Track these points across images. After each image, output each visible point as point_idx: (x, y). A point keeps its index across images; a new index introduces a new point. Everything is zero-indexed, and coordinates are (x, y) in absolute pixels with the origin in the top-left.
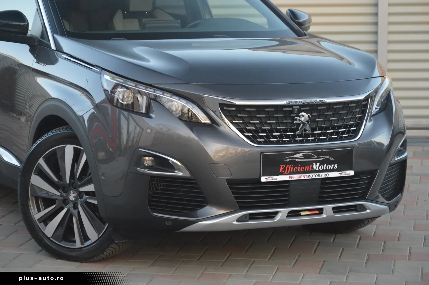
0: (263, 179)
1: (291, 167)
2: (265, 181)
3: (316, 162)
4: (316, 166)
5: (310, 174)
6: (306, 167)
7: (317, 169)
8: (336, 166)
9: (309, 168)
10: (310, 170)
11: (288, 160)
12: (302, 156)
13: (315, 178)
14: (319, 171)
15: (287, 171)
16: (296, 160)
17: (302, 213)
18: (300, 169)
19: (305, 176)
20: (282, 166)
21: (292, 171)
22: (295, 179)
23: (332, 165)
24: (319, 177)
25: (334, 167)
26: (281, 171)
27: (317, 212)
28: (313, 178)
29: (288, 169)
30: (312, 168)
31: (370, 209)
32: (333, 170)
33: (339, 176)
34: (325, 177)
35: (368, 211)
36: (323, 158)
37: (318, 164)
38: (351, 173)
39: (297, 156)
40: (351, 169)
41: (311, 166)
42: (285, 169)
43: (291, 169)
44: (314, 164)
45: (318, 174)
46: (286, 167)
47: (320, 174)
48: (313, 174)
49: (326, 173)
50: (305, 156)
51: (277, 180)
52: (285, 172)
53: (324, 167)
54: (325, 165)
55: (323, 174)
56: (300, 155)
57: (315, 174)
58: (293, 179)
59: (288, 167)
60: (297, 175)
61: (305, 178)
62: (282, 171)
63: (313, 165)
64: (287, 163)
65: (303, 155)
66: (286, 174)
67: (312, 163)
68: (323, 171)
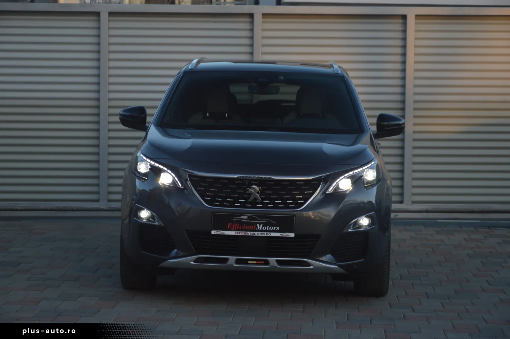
0: (213, 232)
2: (215, 233)
4: (259, 227)
5: (254, 232)
6: (250, 227)
7: (261, 229)
8: (278, 228)
9: (253, 227)
10: (254, 229)
11: (235, 220)
12: (247, 217)
13: (258, 235)
14: (262, 231)
15: (234, 228)
16: (242, 220)
17: (250, 262)
18: (245, 227)
19: (250, 234)
20: (229, 224)
21: (238, 228)
22: (240, 235)
23: (275, 228)
24: (262, 235)
25: (276, 229)
26: (228, 228)
27: (264, 262)
28: (256, 235)
29: (235, 227)
30: (256, 228)
32: (275, 231)
33: (281, 236)
34: (267, 236)
35: (311, 267)
36: (265, 221)
37: (261, 225)
38: (292, 235)
39: (242, 217)
40: (291, 232)
41: (255, 226)
43: (237, 226)
44: (258, 225)
45: (261, 233)
46: (233, 225)
47: (263, 233)
48: (256, 232)
49: (268, 233)
50: (250, 218)
51: (225, 234)
52: (232, 229)
54: (268, 227)
55: (266, 233)
56: (245, 217)
57: (258, 232)
58: (238, 234)
59: (235, 225)
60: (242, 232)
61: (250, 235)
62: (230, 227)
63: (256, 226)
64: (234, 222)
67: (256, 224)
68: (266, 231)
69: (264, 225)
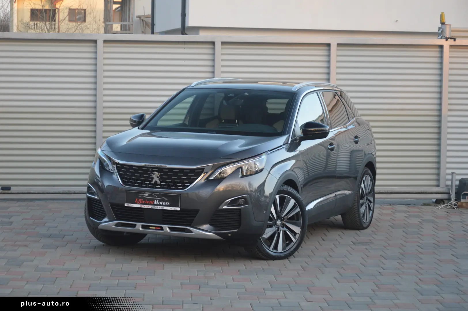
0: (126, 205)
1: (142, 200)
3: (157, 200)
4: (156, 202)
5: (152, 206)
6: (150, 202)
7: (157, 204)
8: (169, 204)
9: (152, 202)
10: (153, 203)
11: (140, 196)
13: (155, 208)
14: (158, 205)
15: (139, 203)
16: (145, 197)
17: (150, 228)
18: (147, 202)
19: (149, 207)
20: (136, 199)
21: (142, 202)
22: (143, 207)
23: (166, 203)
24: (158, 208)
25: (167, 204)
26: (136, 202)
27: (160, 228)
28: (154, 208)
29: (140, 201)
30: (154, 203)
31: (194, 233)
32: (167, 206)
33: (170, 209)
34: (161, 209)
35: (193, 233)
36: (160, 198)
37: (158, 201)
38: (178, 209)
39: (145, 195)
40: (178, 207)
41: (153, 202)
42: (138, 201)
44: (155, 201)
45: (157, 206)
47: (159, 206)
48: (154, 206)
49: (162, 207)
50: (150, 195)
51: (133, 206)
53: (161, 203)
54: (162, 202)
55: (160, 207)
56: (147, 194)
57: (155, 206)
58: (142, 207)
59: (140, 200)
60: (145, 205)
61: (149, 208)
62: (137, 202)
64: (139, 198)
65: (149, 194)
66: (138, 204)
67: (154, 200)
68: (161, 205)
69: (160, 201)
